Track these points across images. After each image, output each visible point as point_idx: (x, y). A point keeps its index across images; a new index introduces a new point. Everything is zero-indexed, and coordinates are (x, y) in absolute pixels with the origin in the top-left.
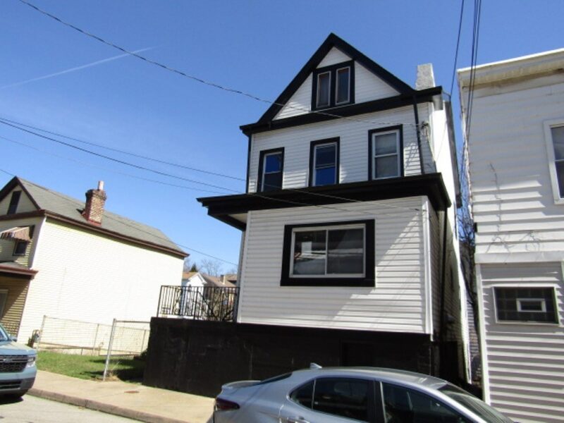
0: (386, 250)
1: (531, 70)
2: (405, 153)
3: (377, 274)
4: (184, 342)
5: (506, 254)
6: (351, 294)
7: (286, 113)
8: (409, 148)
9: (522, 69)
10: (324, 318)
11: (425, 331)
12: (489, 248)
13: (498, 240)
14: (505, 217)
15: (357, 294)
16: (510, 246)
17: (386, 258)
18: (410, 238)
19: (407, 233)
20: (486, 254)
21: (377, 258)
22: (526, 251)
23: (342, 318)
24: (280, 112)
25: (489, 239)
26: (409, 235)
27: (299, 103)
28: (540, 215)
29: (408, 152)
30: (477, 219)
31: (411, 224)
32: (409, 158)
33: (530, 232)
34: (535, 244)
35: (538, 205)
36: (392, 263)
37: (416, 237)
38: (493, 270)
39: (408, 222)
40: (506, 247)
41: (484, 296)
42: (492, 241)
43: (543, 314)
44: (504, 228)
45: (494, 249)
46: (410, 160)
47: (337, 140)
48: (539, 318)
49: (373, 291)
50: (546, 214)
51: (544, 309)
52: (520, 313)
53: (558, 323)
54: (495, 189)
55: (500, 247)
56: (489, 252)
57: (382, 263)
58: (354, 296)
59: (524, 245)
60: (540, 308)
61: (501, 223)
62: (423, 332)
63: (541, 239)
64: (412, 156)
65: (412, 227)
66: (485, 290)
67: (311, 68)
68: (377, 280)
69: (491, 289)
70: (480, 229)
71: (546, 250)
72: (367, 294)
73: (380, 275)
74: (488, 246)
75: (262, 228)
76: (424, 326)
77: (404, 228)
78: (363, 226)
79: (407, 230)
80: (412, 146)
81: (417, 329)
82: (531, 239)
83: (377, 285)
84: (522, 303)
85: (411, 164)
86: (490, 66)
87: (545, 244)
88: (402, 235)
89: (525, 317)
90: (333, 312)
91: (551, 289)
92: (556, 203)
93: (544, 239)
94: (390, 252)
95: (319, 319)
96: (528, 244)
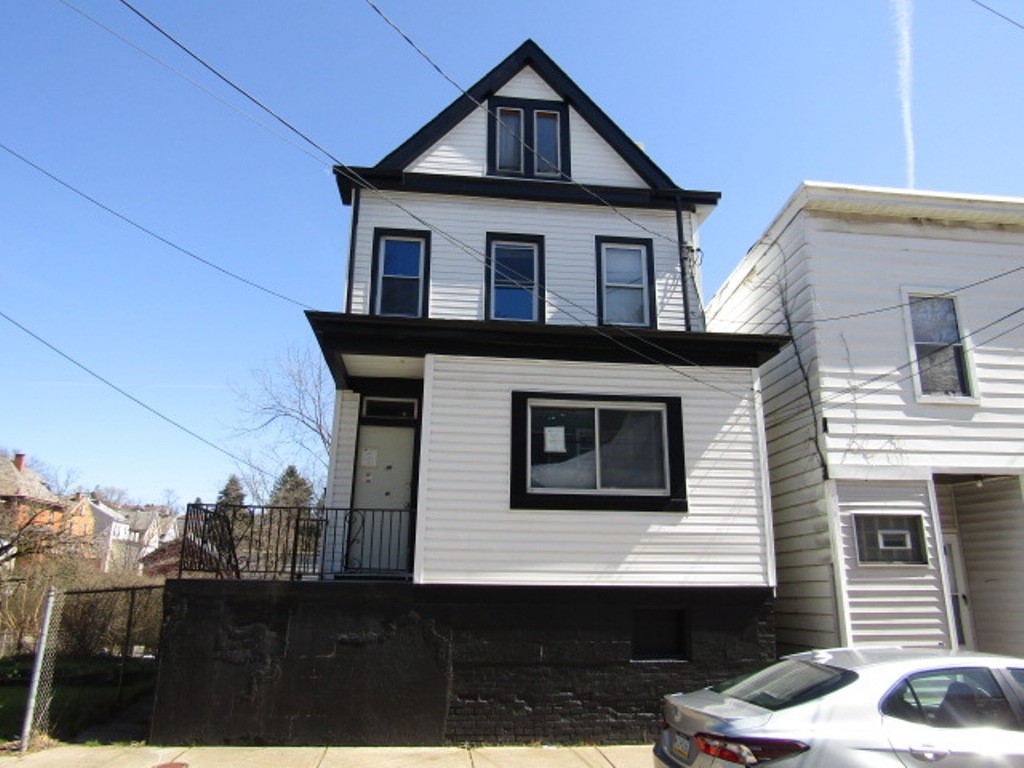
0: (703, 451)
1: (888, 210)
2: (657, 288)
3: (689, 490)
4: (270, 635)
5: (866, 467)
6: (648, 525)
7: (432, 163)
8: (664, 281)
9: (880, 206)
10: (601, 568)
11: (767, 582)
12: (844, 456)
13: (854, 446)
14: (862, 414)
15: (658, 524)
16: (868, 455)
17: (703, 464)
18: (738, 433)
19: (733, 424)
20: (842, 465)
21: (687, 463)
22: (886, 463)
23: (633, 568)
24: (420, 158)
25: (843, 444)
26: (736, 429)
27: (461, 152)
28: (900, 415)
29: (662, 288)
30: (828, 413)
31: (737, 412)
32: (665, 297)
33: (891, 437)
34: (898, 455)
35: (897, 400)
36: (713, 473)
37: (746, 433)
38: (850, 489)
39: (734, 408)
40: (865, 457)
41: (843, 527)
42: (847, 447)
43: (908, 550)
44: (862, 429)
45: (851, 459)
46: (666, 300)
47: (539, 240)
48: (903, 557)
49: (685, 520)
50: (908, 414)
51: (909, 545)
52: (883, 551)
53: (926, 563)
54: (847, 371)
55: (857, 456)
56: (845, 462)
57: (695, 473)
58: (654, 529)
59: (884, 455)
60: (903, 543)
61: (856, 421)
62: (765, 585)
63: (904, 448)
64: (668, 295)
65: (740, 416)
66: (844, 519)
67: (485, 91)
68: (690, 501)
69: (850, 517)
70: (831, 427)
71: (911, 464)
72: (674, 525)
73: (695, 493)
74: (842, 454)
75: (463, 393)
76: (765, 574)
77: (728, 416)
78: (661, 407)
79: (732, 420)
80: (669, 278)
81: (755, 580)
82: (893, 448)
83: (691, 509)
84: (885, 536)
85: (667, 308)
86: (847, 190)
87: (909, 455)
88: (725, 428)
89: (889, 557)
90: (616, 558)
91: (918, 518)
92: (919, 401)
93: (908, 448)
94: (707, 455)
95: (592, 569)
96: (890, 455)
